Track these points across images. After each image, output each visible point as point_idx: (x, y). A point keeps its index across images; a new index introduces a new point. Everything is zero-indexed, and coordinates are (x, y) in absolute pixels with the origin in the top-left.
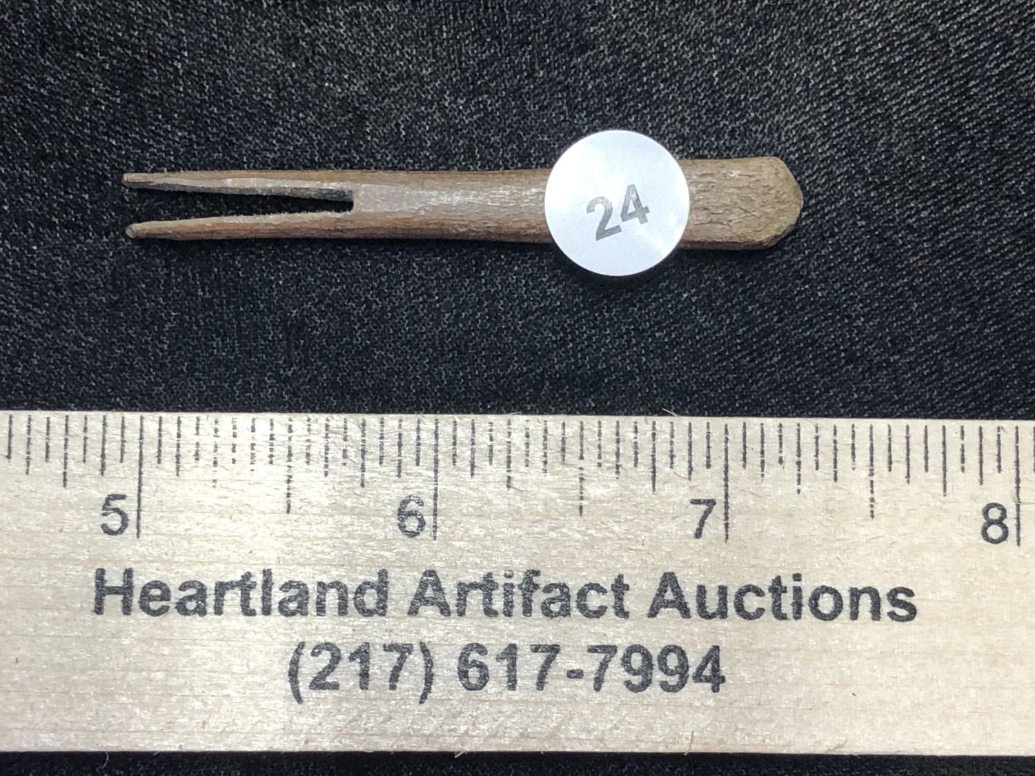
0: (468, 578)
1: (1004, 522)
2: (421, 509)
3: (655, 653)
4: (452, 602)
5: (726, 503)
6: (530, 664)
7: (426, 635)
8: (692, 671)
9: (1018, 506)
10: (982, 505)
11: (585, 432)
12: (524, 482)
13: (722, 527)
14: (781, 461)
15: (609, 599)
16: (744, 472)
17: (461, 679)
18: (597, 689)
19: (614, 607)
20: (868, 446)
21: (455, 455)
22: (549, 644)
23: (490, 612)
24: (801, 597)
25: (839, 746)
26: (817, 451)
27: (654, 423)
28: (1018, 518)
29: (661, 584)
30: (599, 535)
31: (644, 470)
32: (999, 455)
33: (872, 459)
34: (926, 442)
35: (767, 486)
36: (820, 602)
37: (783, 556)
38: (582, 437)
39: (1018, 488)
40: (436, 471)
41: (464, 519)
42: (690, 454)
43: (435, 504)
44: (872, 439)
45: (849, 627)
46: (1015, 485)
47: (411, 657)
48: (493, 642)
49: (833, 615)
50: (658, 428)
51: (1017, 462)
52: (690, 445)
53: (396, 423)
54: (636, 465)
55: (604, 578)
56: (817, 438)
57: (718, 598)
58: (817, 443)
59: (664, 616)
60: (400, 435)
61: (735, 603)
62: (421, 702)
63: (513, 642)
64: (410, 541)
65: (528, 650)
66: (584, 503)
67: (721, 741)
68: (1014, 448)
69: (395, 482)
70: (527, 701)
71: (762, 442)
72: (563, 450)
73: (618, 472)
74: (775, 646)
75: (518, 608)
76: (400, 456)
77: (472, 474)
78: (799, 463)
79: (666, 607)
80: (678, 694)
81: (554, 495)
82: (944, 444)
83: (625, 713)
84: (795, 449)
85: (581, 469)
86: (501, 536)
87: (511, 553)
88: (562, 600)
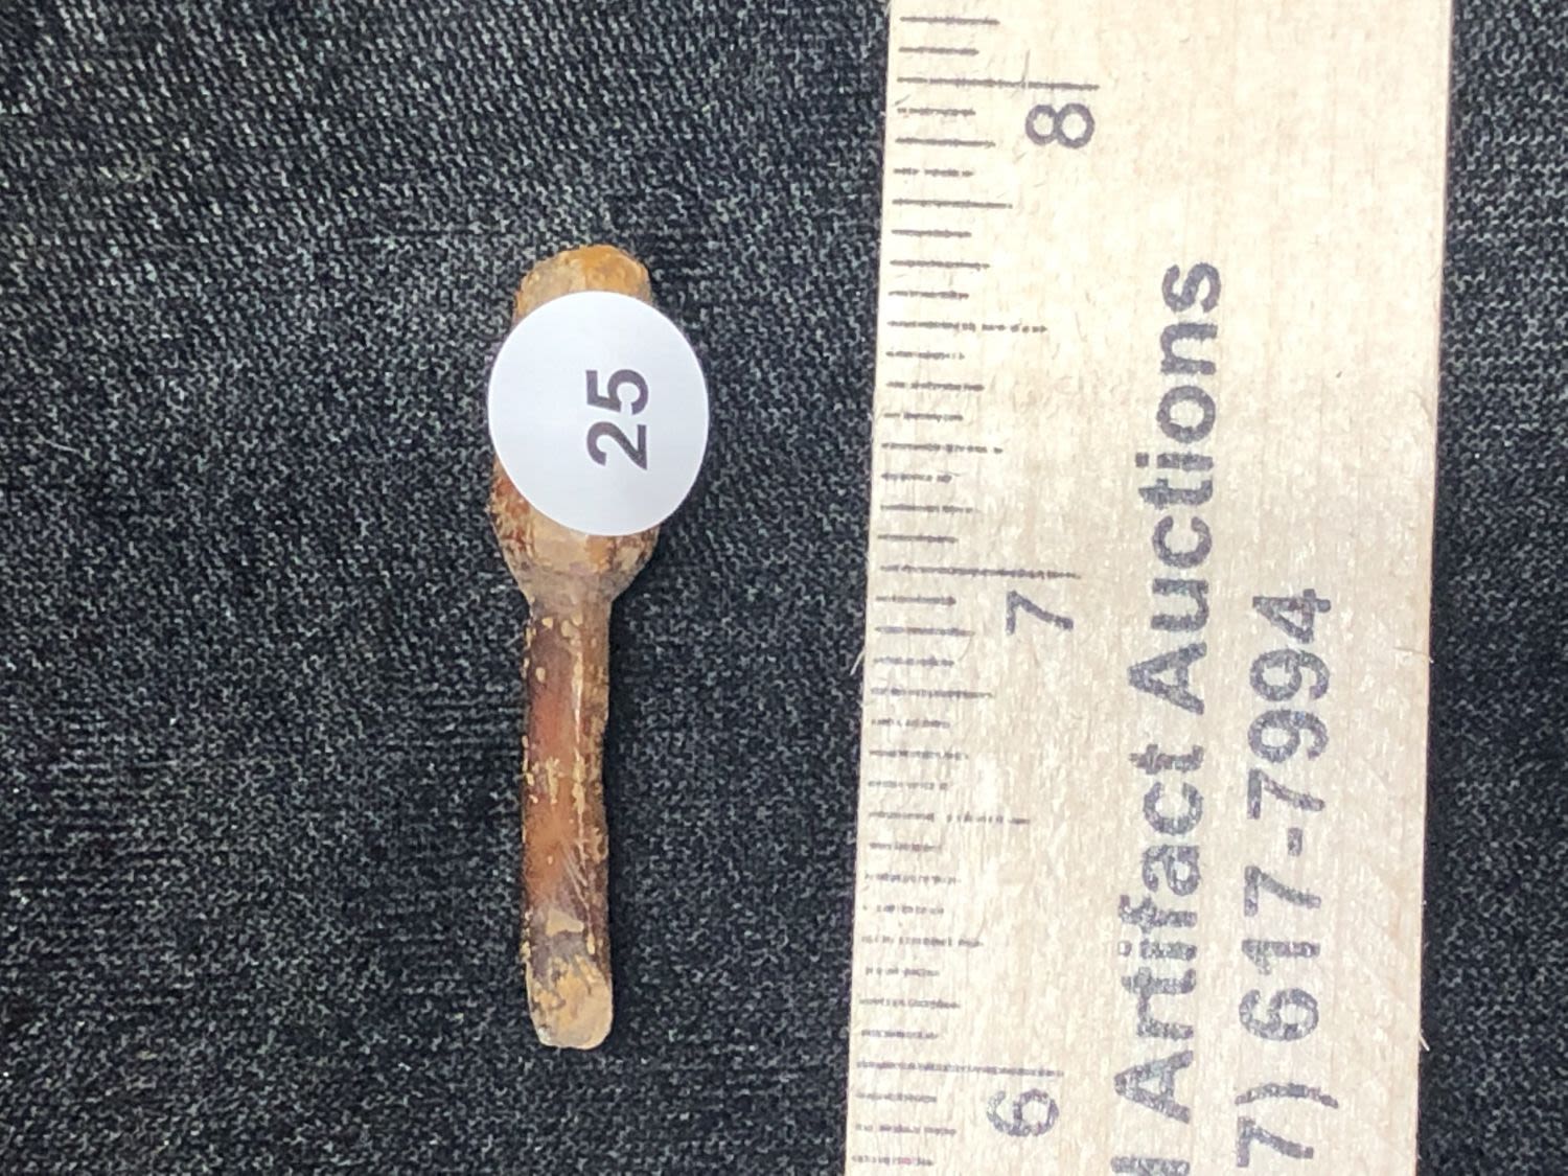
0: (1131, 1018)
1: (1057, 109)
2: (1012, 1097)
3: (1263, 705)
4: (1168, 1048)
5: (1012, 574)
6: (1277, 919)
7: (1225, 1093)
8: (1294, 644)
9: (1033, 85)
10: (1028, 145)
11: (888, 809)
12: (969, 915)
13: (1053, 583)
14: (945, 479)
15: (1171, 779)
16: (963, 542)
17: (1297, 1036)
18: (1322, 804)
19: (1184, 770)
20: (924, 330)
21: (920, 1035)
22: (1244, 884)
23: (1187, 986)
24: (1176, 456)
25: (1423, 405)
26: (929, 417)
27: (873, 691)
28: (1052, 86)
29: (1147, 690)
30: (1064, 790)
31: (954, 711)
32: (945, 113)
33: (946, 325)
34: (920, 234)
35: (989, 502)
36: (1183, 424)
37: (1106, 483)
38: (895, 815)
39: (1001, 83)
40: (946, 1069)
41: (1028, 1022)
42: (931, 631)
43: (1004, 1071)
44: (913, 324)
45: (1227, 376)
46: (996, 88)
47: (1259, 1122)
48: (1238, 979)
49: (1206, 402)
50: (883, 685)
51: (958, 82)
52: (914, 631)
53: (862, 1134)
54: (946, 725)
55: (1135, 786)
56: (908, 416)
57: (1173, 595)
58: (916, 416)
59: (1202, 688)
60: (884, 1128)
61: (1184, 566)
62: (1336, 1105)
63: (1238, 946)
64: (1064, 1117)
65: (1251, 921)
66: (1007, 816)
67: (1412, 601)
68: (934, 87)
69: (962, 1139)
70: (1339, 925)
71: (912, 508)
72: (916, 848)
73: (957, 756)
74: (1255, 501)
75: (1181, 935)
76: (917, 1131)
77: (954, 1006)
78: (950, 448)
79: (1185, 683)
80: (1333, 670)
81: (992, 866)
82: (924, 203)
83: (1360, 761)
84: (923, 454)
85: (949, 818)
86: (1060, 959)
87: (1089, 945)
88: (1171, 859)
